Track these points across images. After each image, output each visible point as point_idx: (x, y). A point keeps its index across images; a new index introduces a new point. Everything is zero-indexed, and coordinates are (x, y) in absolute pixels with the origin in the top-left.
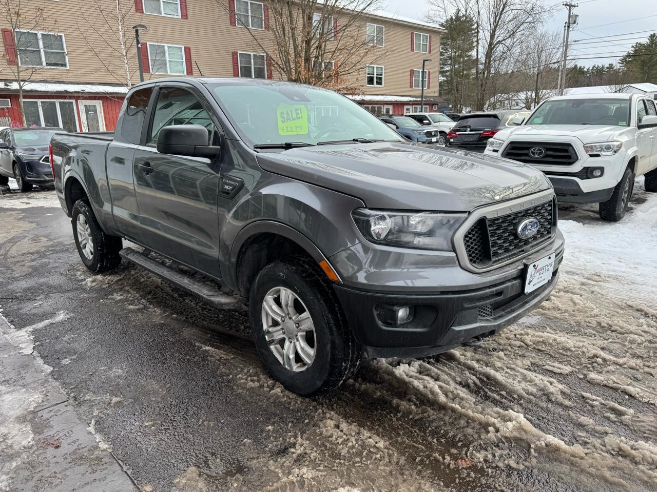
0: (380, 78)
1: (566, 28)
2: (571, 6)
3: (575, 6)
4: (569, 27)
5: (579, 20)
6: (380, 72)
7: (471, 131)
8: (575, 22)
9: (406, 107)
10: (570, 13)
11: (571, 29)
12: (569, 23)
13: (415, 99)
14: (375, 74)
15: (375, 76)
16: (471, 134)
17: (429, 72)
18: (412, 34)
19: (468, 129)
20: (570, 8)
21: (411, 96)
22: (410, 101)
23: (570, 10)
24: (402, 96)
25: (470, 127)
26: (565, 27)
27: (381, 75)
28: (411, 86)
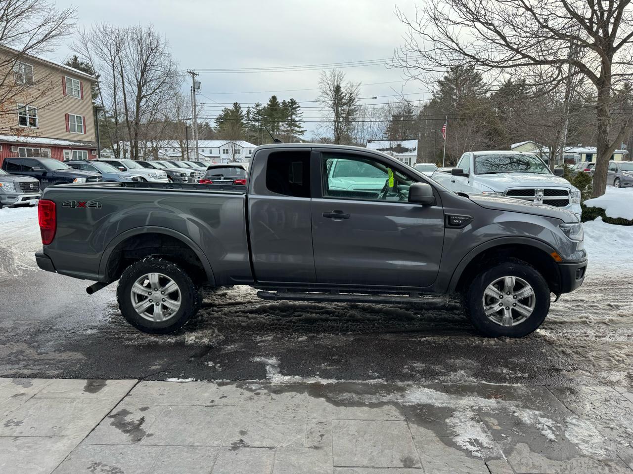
0: (34, 120)
1: (193, 91)
2: (194, 74)
3: (197, 75)
4: (194, 91)
5: (202, 86)
6: (32, 112)
7: (225, 179)
8: (199, 88)
9: (65, 151)
10: (193, 79)
11: (196, 93)
12: (194, 88)
13: (74, 143)
14: (28, 115)
15: (28, 116)
16: (225, 182)
17: (84, 118)
18: (63, 78)
19: (222, 178)
20: (193, 75)
21: (69, 140)
22: (70, 145)
23: (193, 77)
24: (59, 139)
25: (223, 176)
26: (191, 90)
27: (35, 116)
28: (68, 130)
